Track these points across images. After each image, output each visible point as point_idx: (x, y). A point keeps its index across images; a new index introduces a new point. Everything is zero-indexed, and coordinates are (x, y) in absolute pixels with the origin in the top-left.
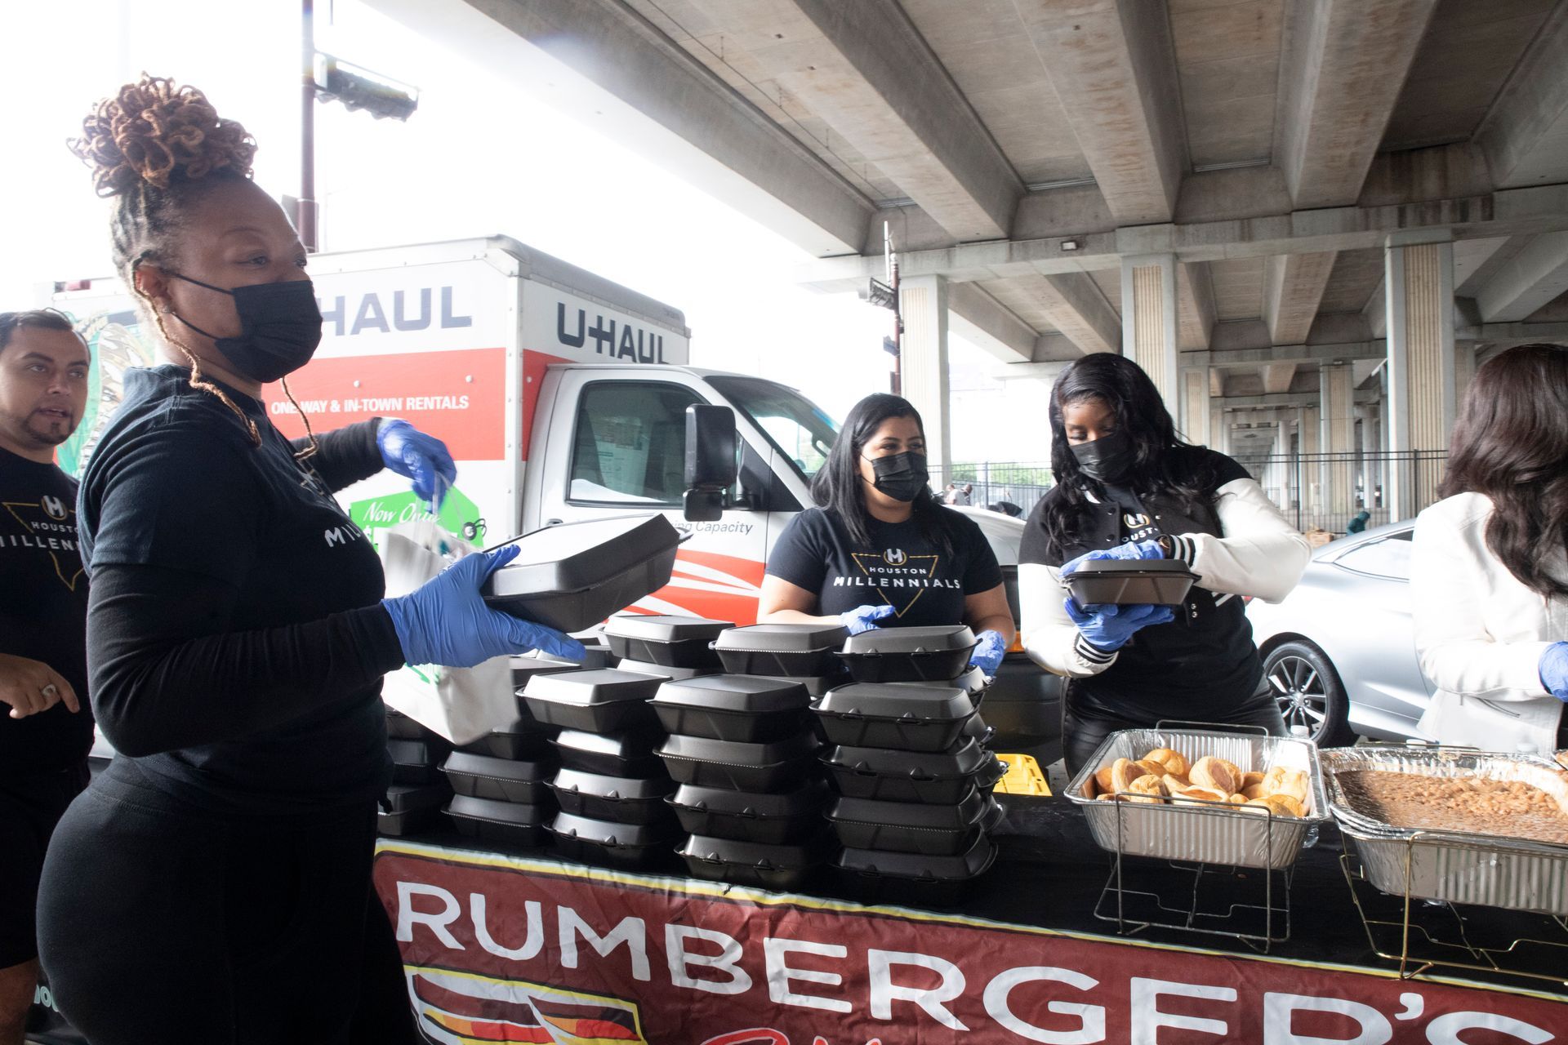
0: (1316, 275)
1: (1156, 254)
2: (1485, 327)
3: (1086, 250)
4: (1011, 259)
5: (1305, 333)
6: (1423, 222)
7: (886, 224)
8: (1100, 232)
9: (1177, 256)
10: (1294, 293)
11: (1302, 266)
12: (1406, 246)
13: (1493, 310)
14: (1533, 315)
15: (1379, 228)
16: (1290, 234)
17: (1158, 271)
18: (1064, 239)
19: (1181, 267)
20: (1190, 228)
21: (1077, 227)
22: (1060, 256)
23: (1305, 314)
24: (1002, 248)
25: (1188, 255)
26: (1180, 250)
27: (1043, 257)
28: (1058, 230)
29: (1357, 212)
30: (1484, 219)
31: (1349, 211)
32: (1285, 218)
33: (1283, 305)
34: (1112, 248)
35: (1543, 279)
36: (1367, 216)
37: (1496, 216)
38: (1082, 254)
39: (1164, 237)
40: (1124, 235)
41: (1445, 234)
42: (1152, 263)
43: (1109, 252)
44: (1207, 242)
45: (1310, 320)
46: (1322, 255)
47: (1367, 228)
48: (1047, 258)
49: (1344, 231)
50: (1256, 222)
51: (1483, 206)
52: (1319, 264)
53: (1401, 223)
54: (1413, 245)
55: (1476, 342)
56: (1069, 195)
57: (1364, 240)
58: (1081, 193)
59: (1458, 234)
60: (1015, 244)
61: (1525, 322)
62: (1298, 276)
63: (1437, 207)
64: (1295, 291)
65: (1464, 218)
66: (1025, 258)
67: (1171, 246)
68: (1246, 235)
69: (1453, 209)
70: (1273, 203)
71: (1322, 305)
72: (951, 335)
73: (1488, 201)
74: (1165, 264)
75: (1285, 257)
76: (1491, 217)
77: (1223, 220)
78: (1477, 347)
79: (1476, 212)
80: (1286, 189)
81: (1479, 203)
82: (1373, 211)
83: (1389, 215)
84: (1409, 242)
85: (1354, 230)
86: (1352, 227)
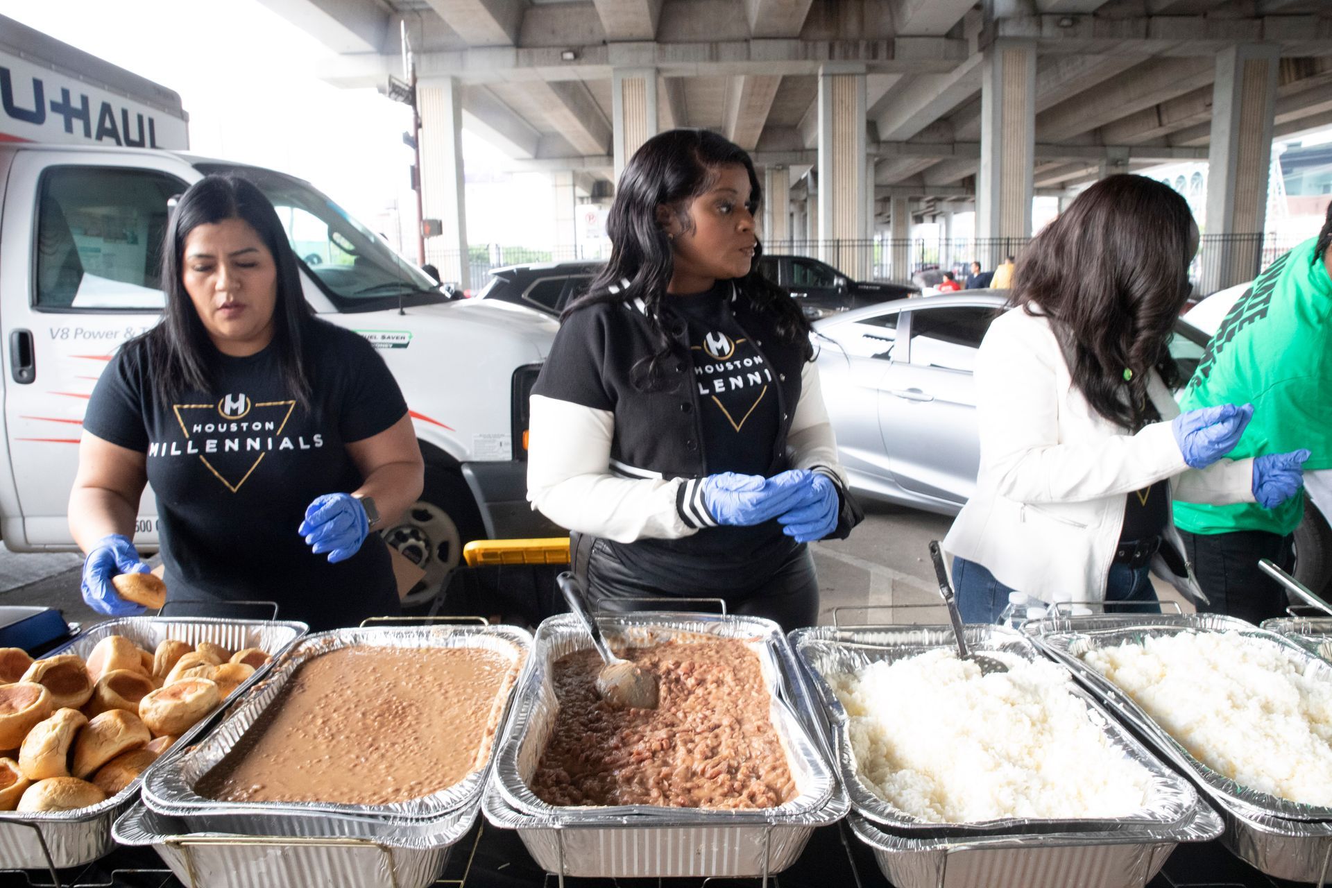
0: (766, 95)
1: (640, 68)
2: (883, 146)
3: (583, 60)
4: (517, 64)
5: (755, 141)
6: (846, 57)
7: (402, 23)
8: (595, 45)
9: (658, 71)
10: (748, 109)
11: (755, 85)
12: (834, 75)
13: (889, 131)
14: (914, 137)
15: (815, 59)
16: (749, 58)
17: (643, 84)
18: (564, 49)
19: (661, 80)
20: (670, 48)
21: (575, 40)
22: (560, 64)
23: (755, 127)
24: (510, 54)
25: (667, 70)
26: (661, 65)
27: (545, 65)
28: (558, 41)
29: (799, 43)
30: (888, 58)
31: (793, 43)
32: (744, 45)
33: (739, 118)
34: (604, 60)
35: (922, 110)
36: (806, 47)
37: (896, 56)
38: (579, 64)
39: (648, 53)
40: (614, 49)
41: (861, 68)
42: (638, 75)
43: (602, 63)
44: (683, 60)
45: (759, 131)
46: (771, 78)
47: (806, 58)
48: (549, 65)
49: (789, 58)
50: (723, 46)
51: (888, 46)
52: (768, 86)
53: (831, 56)
54: (839, 75)
55: (875, 156)
56: (568, 10)
57: (804, 67)
58: (578, 9)
59: (871, 69)
60: (521, 51)
61: (908, 142)
62: (752, 95)
63: (856, 46)
64: (749, 107)
65: (875, 56)
66: (530, 65)
67: (653, 62)
68: (714, 57)
69: (867, 47)
70: (736, 31)
71: (768, 120)
72: (465, 132)
73: (891, 45)
74: (648, 77)
75: (742, 79)
76: (893, 57)
77: (696, 42)
78: (876, 159)
79: (883, 53)
80: (745, 19)
81: (885, 46)
82: (810, 44)
83: (822, 48)
84: (834, 72)
85: (797, 58)
86: (795, 56)
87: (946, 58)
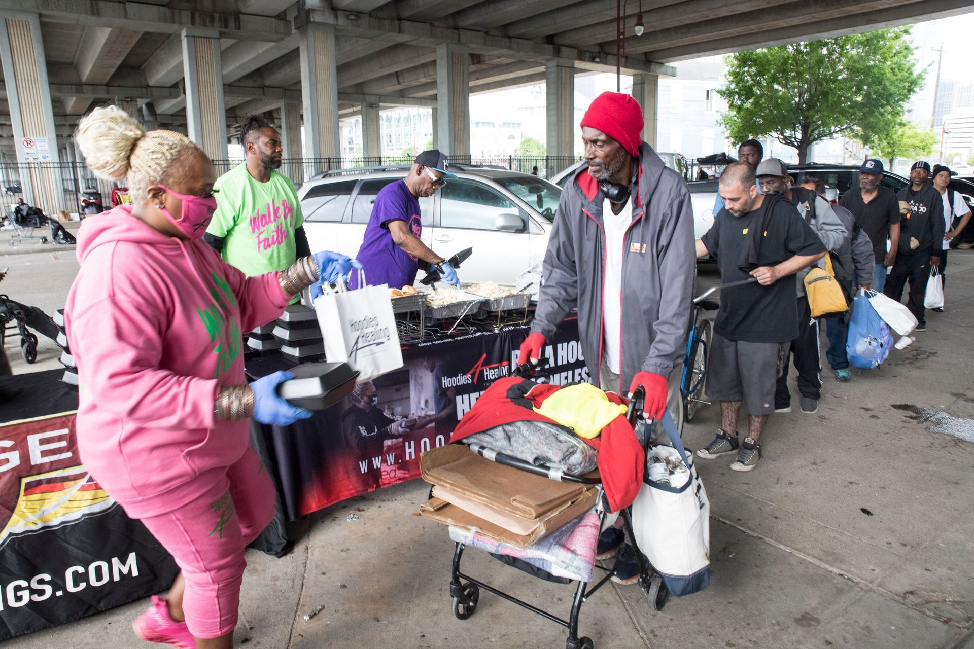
0: (127, 43)
5: (108, 78)
6: (205, 25)
9: (41, 16)
10: (108, 52)
11: (119, 35)
12: (194, 37)
15: (181, 23)
16: (124, 16)
17: (27, 26)
23: (111, 66)
26: (44, 12)
29: (167, 10)
30: (236, 28)
31: (162, 9)
36: (173, 13)
37: (242, 28)
41: (216, 34)
42: (22, 17)
45: (114, 70)
46: (135, 32)
47: (173, 22)
49: (160, 21)
50: (102, 3)
51: (235, 20)
52: (131, 37)
53: (193, 23)
54: (199, 37)
57: (170, 28)
59: (222, 35)
62: (115, 42)
63: (212, 17)
65: (226, 26)
67: (37, 8)
68: (96, 12)
69: (220, 19)
73: (238, 19)
74: (33, 20)
75: (109, 30)
76: (239, 28)
79: (232, 25)
81: (232, 19)
82: (176, 12)
83: (186, 16)
84: (196, 35)
85: (166, 22)
86: (164, 19)
87: (276, 33)
